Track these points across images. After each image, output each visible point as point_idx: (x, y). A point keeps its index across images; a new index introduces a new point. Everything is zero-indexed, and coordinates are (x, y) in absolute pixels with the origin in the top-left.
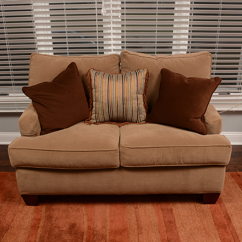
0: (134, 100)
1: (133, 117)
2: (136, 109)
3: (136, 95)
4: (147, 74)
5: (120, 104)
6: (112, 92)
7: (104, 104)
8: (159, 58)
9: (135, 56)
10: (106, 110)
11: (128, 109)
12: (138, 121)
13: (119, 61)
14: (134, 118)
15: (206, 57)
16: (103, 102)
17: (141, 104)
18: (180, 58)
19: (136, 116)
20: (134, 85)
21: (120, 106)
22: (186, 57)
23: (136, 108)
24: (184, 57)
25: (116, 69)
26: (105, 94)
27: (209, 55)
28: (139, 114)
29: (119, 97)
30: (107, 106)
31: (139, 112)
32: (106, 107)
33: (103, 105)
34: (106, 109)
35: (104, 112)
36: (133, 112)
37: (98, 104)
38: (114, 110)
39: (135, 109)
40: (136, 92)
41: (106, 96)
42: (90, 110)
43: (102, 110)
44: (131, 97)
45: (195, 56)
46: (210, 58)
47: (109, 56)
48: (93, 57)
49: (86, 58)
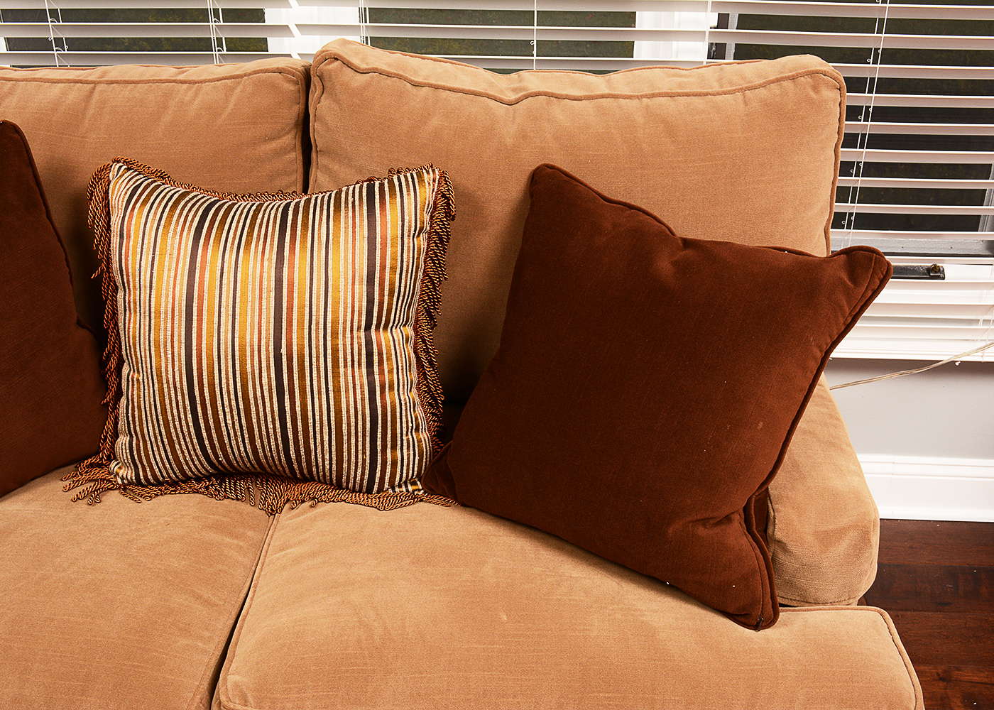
0: (345, 366)
1: (345, 465)
2: (360, 423)
3: (359, 338)
4: (441, 201)
5: (259, 394)
6: (210, 321)
7: (168, 387)
8: (526, 97)
9: (389, 81)
10: (184, 423)
11: (311, 421)
12: (376, 486)
13: (296, 109)
14: (353, 468)
15: (812, 94)
16: (160, 376)
17: (391, 388)
18: (653, 96)
19: (364, 461)
20: (346, 279)
21: (260, 401)
22: (688, 95)
23: (360, 417)
24: (679, 95)
25: (279, 153)
26: (171, 330)
27: (828, 85)
28: (379, 448)
29: (252, 352)
30: (187, 402)
31: (379, 435)
32: (181, 404)
33: (161, 390)
34: (182, 416)
35: (173, 430)
36: (345, 438)
37: (138, 380)
38: (229, 422)
39: (353, 420)
40: (360, 321)
41: (180, 342)
42: (108, 403)
43: (161, 423)
44: (329, 351)
45: (741, 89)
46: (833, 100)
47: (245, 75)
48: (149, 81)
49: (112, 85)
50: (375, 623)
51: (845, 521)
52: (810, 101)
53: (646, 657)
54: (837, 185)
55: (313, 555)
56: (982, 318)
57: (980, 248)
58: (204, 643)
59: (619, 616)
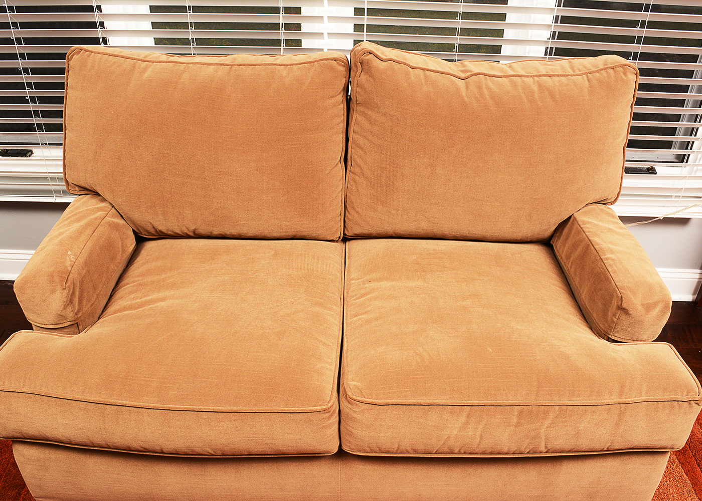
8: (472, 75)
9: (399, 66)
13: (344, 81)
15: (623, 76)
18: (540, 76)
24: (554, 76)
25: (334, 105)
45: (586, 73)
46: (632, 79)
47: (315, 61)
48: (262, 64)
49: (241, 67)
50: (424, 353)
51: (655, 299)
52: (622, 80)
53: (567, 369)
54: (631, 125)
55: (376, 319)
56: (674, 195)
57: (672, 158)
58: (329, 365)
59: (548, 349)
